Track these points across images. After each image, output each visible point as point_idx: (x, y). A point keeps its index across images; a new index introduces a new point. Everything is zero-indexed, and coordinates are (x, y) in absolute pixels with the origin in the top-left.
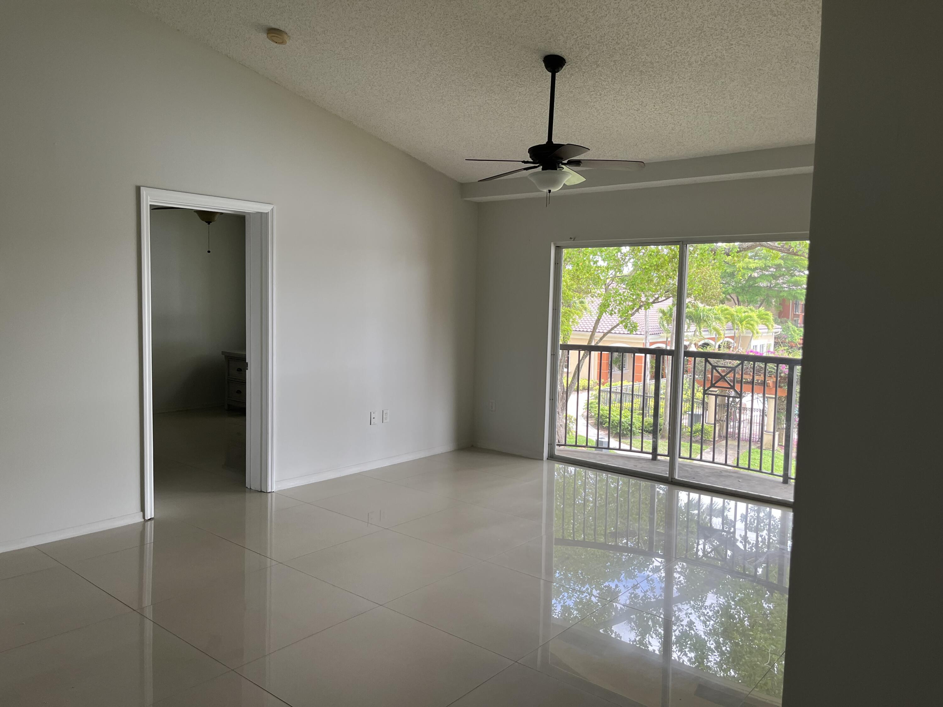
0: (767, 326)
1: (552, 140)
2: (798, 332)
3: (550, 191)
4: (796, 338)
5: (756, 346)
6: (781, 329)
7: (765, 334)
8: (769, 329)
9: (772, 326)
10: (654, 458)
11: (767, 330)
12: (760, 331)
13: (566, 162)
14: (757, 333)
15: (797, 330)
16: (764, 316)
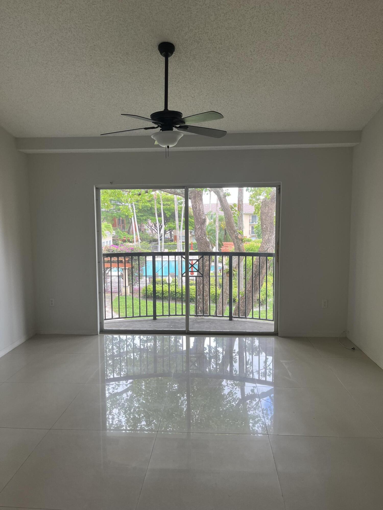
0: (110, 231)
1: (168, 109)
2: (122, 234)
3: (168, 147)
4: (122, 237)
5: (104, 242)
6: (115, 232)
7: (109, 236)
8: (111, 233)
9: (112, 231)
10: (155, 319)
11: (110, 233)
12: (107, 234)
13: (178, 126)
14: (106, 235)
15: (122, 233)
16: (108, 226)
